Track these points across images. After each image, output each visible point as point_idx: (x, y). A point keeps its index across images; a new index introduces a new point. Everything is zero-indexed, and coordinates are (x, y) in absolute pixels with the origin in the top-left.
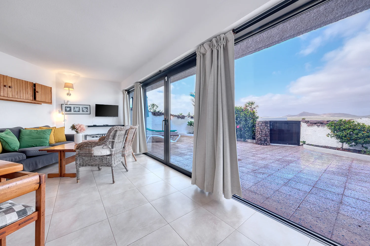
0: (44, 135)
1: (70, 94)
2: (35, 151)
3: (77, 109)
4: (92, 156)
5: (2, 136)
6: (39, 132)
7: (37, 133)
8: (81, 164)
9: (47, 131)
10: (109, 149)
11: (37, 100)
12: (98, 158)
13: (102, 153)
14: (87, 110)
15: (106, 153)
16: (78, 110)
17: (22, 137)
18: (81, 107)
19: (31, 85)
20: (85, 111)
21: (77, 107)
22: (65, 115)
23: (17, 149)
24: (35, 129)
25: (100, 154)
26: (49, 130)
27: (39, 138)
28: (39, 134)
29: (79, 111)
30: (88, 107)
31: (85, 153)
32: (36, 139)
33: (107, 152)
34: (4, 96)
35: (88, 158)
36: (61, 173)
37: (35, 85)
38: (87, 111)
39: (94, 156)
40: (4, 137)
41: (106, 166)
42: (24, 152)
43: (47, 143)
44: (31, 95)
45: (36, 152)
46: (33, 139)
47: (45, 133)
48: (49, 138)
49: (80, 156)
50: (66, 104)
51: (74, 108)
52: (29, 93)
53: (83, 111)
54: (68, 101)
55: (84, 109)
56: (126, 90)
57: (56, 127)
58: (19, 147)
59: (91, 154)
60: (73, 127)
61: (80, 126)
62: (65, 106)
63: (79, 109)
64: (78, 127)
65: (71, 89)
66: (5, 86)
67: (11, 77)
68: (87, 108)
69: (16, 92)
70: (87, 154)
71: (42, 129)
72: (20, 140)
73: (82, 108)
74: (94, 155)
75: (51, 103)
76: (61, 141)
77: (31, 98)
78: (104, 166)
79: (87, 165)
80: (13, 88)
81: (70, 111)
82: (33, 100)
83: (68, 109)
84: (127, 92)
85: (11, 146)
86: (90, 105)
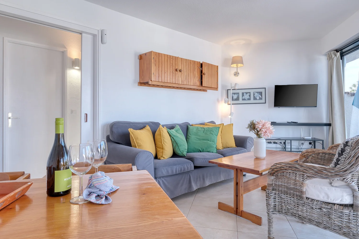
0: (211, 135)
1: (238, 74)
2: (203, 159)
3: (246, 96)
4: (301, 197)
5: (173, 134)
6: (205, 131)
7: (203, 132)
8: (277, 208)
9: (215, 130)
10: (349, 190)
11: (203, 86)
12: (318, 207)
13: (328, 197)
14: (261, 97)
15: (341, 201)
16: (248, 97)
17: (189, 136)
18: (252, 91)
19: (198, 65)
20: (258, 98)
21: (247, 93)
22: (232, 106)
23: (185, 153)
24: (202, 126)
25: (323, 197)
26: (217, 129)
27: (206, 140)
28: (206, 134)
29: (249, 99)
30: (263, 91)
31: (287, 188)
32: (203, 141)
33: (342, 196)
34: (175, 83)
35: (292, 199)
36: (237, 208)
37: (202, 65)
38: (261, 99)
39: (307, 198)
40: (175, 136)
41: (340, 232)
42: (191, 159)
43: (214, 147)
44: (198, 79)
45: (204, 161)
46: (200, 139)
47: (212, 132)
48: (216, 140)
49: (275, 190)
50: (233, 88)
51: (243, 95)
52: (196, 77)
53: (255, 99)
54: (236, 84)
55: (256, 94)
56: (337, 51)
57: (223, 124)
58: (187, 151)
59: (302, 192)
60: (252, 126)
61: (263, 125)
62: (232, 91)
63: (250, 96)
64: (260, 127)
65: (239, 65)
66: (176, 70)
67: (182, 58)
68: (261, 93)
69: (185, 77)
70: (291, 189)
71: (209, 127)
72: (187, 140)
73: (254, 94)
74: (308, 196)
75: (216, 89)
76: (229, 147)
77: (198, 85)
78: (334, 230)
79: (289, 214)
80: (183, 72)
81: (237, 99)
82: (199, 86)
83: (235, 97)
84: (338, 54)
85: (180, 148)
86: (265, 88)
